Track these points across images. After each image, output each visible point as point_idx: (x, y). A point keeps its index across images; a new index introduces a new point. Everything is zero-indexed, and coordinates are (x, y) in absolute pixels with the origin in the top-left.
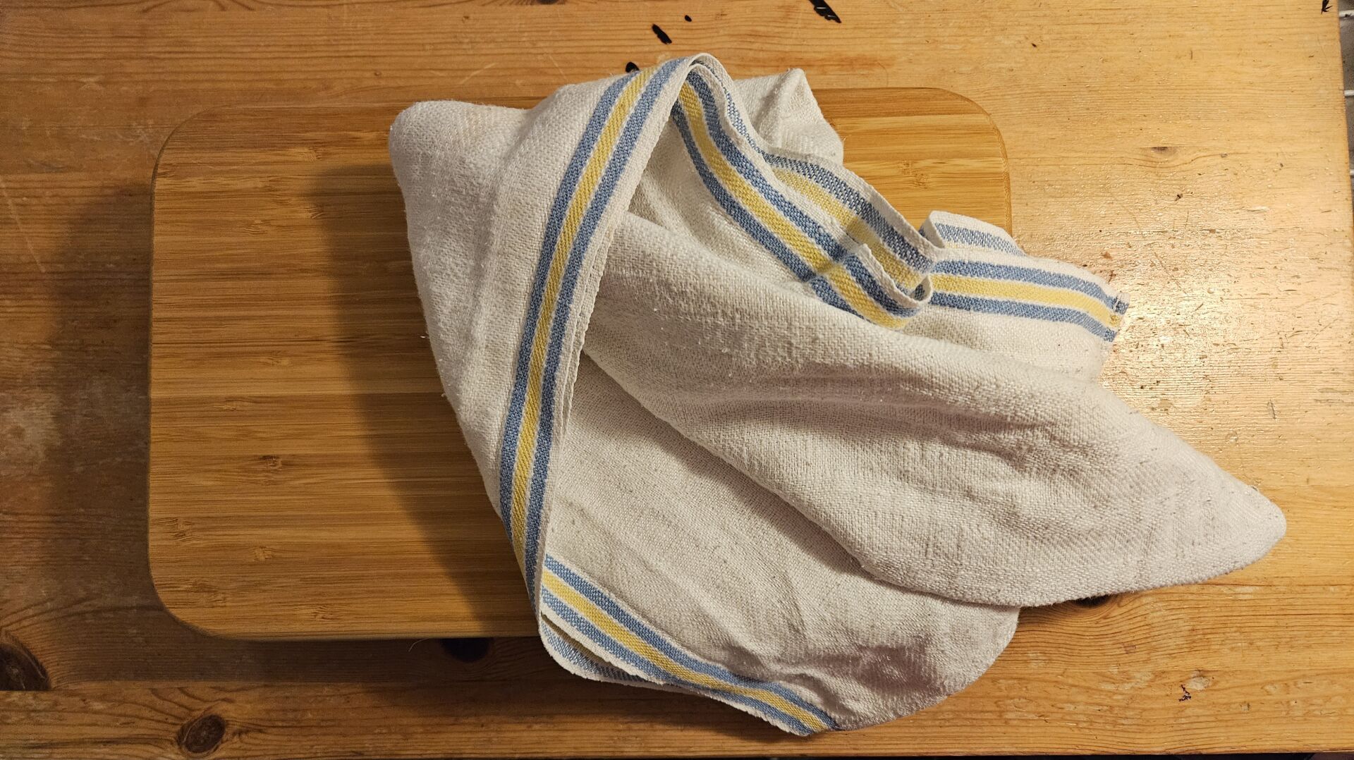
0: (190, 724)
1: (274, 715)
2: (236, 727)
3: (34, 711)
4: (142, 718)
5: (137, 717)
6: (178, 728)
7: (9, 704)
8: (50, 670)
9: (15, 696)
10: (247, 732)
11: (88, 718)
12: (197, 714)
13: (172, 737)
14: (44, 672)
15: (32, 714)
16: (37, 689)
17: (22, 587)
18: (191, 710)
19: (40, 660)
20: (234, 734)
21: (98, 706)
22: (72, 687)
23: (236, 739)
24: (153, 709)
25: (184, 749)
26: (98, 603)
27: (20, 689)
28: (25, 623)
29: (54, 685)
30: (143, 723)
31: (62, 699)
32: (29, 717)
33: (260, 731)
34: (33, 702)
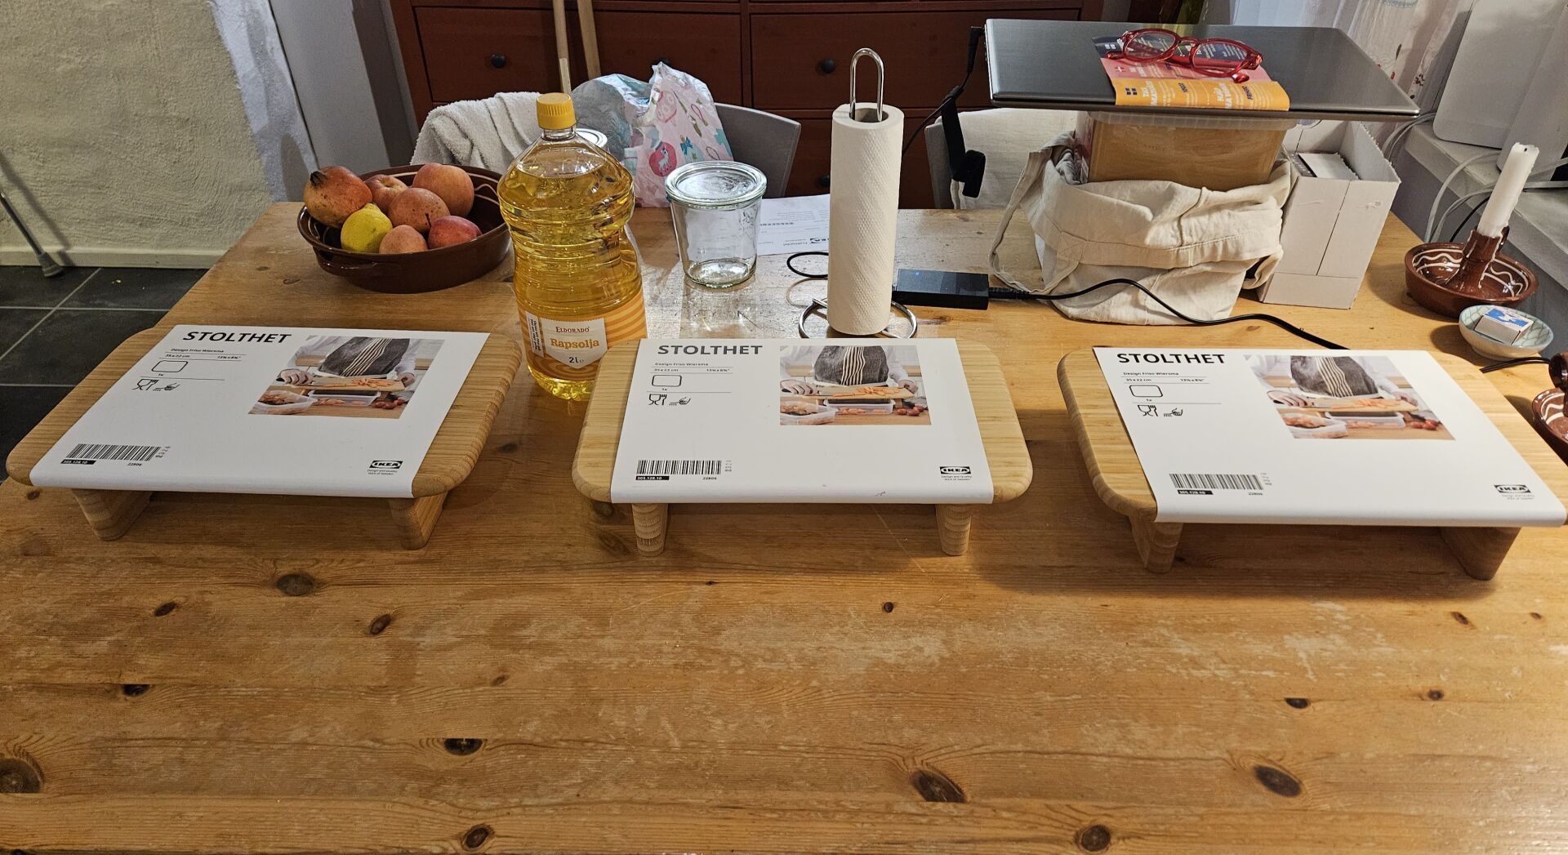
0: (1081, 831)
1: (1147, 826)
2: (1119, 835)
3: (956, 817)
4: (1043, 825)
5: (1039, 824)
6: (1073, 833)
7: (935, 811)
8: (965, 789)
9: (940, 806)
10: (1129, 838)
11: (999, 823)
12: (1086, 824)
13: (1071, 838)
14: (960, 790)
15: (956, 819)
16: (956, 801)
17: (934, 736)
18: (1080, 821)
19: (956, 782)
20: (1119, 839)
21: (1005, 814)
22: (984, 801)
23: (1121, 842)
24: (1049, 818)
25: (1081, 847)
26: (992, 748)
27: (942, 801)
28: (940, 758)
29: (969, 799)
30: (1045, 828)
31: (977, 809)
32: (952, 820)
33: (1139, 838)
34: (954, 810)
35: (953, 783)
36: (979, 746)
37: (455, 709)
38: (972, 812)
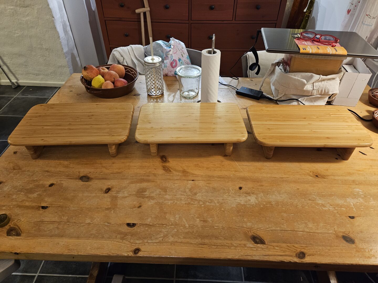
0: (297, 253)
1: (315, 252)
2: (308, 254)
3: (264, 248)
4: (287, 251)
5: (286, 251)
6: (295, 254)
7: (258, 247)
8: (265, 241)
9: (259, 245)
10: (310, 255)
11: (275, 250)
12: (298, 251)
13: (295, 255)
14: (264, 241)
15: (263, 249)
16: (263, 244)
17: (256, 225)
18: (297, 250)
19: (263, 238)
20: (308, 256)
21: (276, 248)
22: (270, 244)
23: (308, 257)
24: (288, 249)
25: (298, 258)
26: (272, 229)
27: (260, 244)
28: (258, 232)
29: (266, 243)
30: (287, 252)
31: (269, 246)
32: (262, 249)
33: (313, 255)
34: (263, 246)
35: (262, 239)
36: (268, 228)
37: (129, 215)
38: (268, 247)
